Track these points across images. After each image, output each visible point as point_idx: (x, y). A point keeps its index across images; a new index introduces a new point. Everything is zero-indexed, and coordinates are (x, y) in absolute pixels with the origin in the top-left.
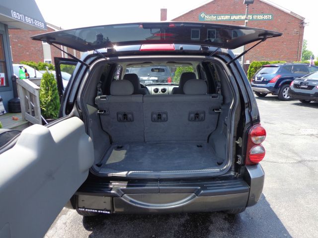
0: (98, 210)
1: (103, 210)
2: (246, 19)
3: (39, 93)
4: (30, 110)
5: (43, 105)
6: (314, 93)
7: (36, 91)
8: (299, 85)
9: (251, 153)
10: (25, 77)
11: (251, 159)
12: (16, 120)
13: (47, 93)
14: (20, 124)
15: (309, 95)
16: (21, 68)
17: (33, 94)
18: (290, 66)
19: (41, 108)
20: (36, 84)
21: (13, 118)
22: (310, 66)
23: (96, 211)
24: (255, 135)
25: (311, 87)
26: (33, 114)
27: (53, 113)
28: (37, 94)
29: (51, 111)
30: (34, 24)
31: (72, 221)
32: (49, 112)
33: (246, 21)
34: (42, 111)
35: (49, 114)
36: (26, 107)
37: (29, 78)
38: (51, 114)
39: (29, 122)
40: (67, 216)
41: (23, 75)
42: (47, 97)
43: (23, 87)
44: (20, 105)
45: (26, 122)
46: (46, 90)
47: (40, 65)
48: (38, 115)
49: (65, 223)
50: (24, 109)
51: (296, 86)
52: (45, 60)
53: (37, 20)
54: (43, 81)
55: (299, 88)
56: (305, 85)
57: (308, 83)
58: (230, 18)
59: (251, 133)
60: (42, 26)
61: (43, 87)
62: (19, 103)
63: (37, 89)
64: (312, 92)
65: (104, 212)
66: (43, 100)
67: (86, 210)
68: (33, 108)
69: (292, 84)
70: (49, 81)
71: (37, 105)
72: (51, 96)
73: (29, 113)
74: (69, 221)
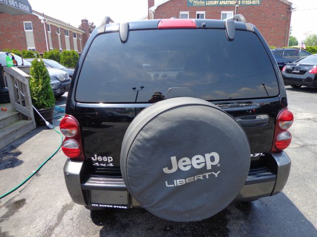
0: (113, 205)
1: (119, 205)
2: (237, 4)
3: (29, 81)
4: (20, 100)
5: (34, 94)
6: (306, 78)
7: (25, 79)
8: (291, 70)
9: (278, 140)
10: (12, 64)
11: (277, 147)
12: (5, 110)
13: (37, 82)
14: (10, 115)
15: (300, 80)
16: (8, 55)
17: (23, 82)
18: (281, 51)
19: (32, 98)
20: (25, 72)
21: (2, 109)
22: (300, 51)
23: (112, 206)
24: (282, 120)
25: (303, 72)
26: (24, 104)
27: (45, 103)
28: (26, 82)
29: (43, 100)
30: (18, 7)
31: (79, 216)
32: (41, 102)
33: (237, 6)
34: (33, 101)
35: (41, 104)
36: (15, 97)
37: (17, 65)
38: (43, 104)
39: (20, 113)
40: (73, 211)
41: (11, 63)
42: (38, 86)
43: (11, 76)
44: (9, 95)
45: (17, 113)
46: (35, 78)
47: (24, 53)
48: (29, 105)
49: (72, 219)
50: (14, 98)
51: (288, 71)
52: (28, 48)
53: (21, 3)
54: (33, 68)
55: (291, 73)
56: (297, 70)
57: (300, 68)
58: (219, 2)
59: (279, 118)
60: (27, 9)
61: (33, 75)
62: (7, 92)
63: (27, 77)
64: (304, 77)
65: (120, 207)
66: (34, 88)
67: (100, 205)
68: (23, 97)
69: (284, 69)
70: (39, 69)
71: (27, 94)
72: (42, 85)
73: (19, 103)
74: (75, 217)
